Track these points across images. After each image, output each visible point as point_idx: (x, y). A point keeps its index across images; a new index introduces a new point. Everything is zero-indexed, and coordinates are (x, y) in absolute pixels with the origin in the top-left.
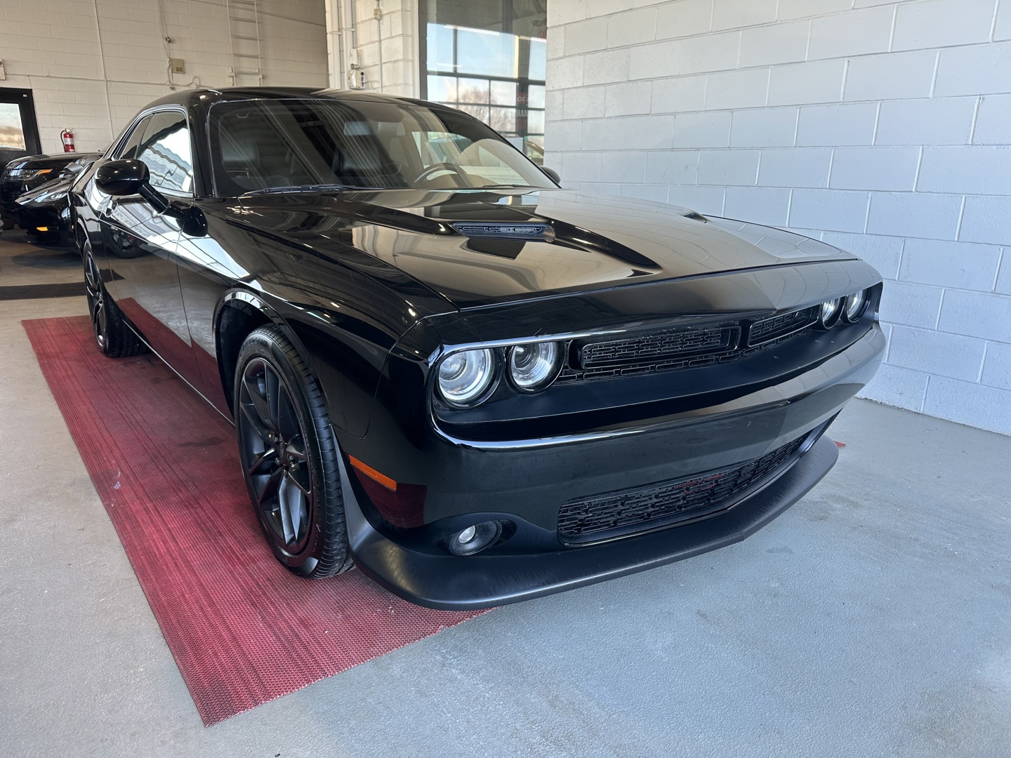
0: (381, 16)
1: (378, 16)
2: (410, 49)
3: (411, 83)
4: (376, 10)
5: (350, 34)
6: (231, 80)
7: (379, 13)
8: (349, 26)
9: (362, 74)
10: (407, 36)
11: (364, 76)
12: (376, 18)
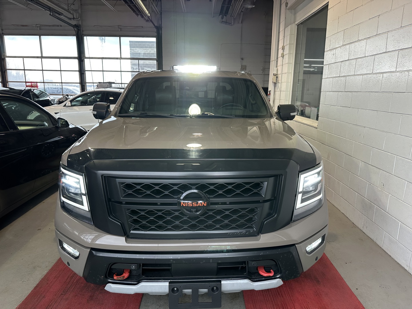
0: (284, 55)
1: (282, 56)
2: (291, 68)
3: (290, 82)
4: (282, 54)
5: (276, 62)
6: (262, 71)
7: (283, 55)
8: (276, 58)
9: (277, 77)
10: (290, 63)
11: (278, 78)
12: (281, 57)
